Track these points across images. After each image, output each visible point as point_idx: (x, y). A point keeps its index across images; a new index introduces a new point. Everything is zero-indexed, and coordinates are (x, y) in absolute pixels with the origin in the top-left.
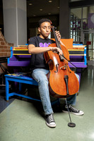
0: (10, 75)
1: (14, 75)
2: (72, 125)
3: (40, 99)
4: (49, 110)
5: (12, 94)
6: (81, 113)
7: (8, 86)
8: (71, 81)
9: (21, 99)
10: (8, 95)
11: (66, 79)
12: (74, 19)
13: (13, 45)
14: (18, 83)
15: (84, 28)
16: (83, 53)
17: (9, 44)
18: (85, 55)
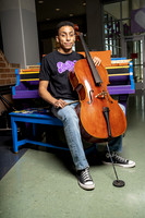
0: (17, 112)
1: (25, 112)
2: (119, 184)
3: (67, 146)
4: (83, 163)
5: (22, 143)
6: (131, 163)
7: (15, 130)
8: (114, 115)
9: (36, 148)
10: (17, 144)
11: (106, 113)
12: (109, 21)
13: (18, 66)
14: (31, 124)
15: (126, 33)
16: (127, 71)
17: (13, 65)
18: (131, 74)
